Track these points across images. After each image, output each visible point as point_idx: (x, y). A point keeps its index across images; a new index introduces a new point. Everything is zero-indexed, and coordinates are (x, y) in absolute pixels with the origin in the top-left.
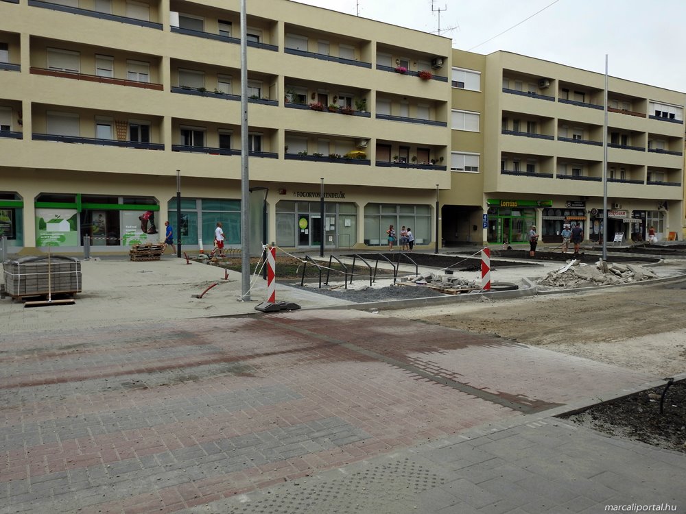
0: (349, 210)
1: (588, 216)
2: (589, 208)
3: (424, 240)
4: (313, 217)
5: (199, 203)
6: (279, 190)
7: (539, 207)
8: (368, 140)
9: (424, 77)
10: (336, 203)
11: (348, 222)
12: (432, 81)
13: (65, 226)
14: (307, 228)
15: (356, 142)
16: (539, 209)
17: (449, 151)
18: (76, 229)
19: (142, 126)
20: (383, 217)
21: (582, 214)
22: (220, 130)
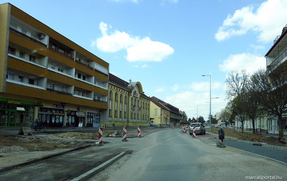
1: (66, 113)
2: (66, 109)
7: (36, 106)
16: (36, 107)
21: (62, 112)
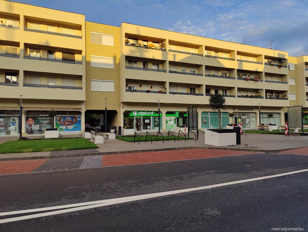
0: (253, 115)
3: (278, 126)
4: (243, 118)
5: (209, 113)
6: (233, 108)
8: (262, 90)
9: (280, 67)
10: (250, 112)
11: (254, 119)
12: (282, 68)
13: (173, 122)
14: (241, 122)
15: (256, 91)
17: (289, 92)
18: (176, 123)
19: (193, 88)
20: (265, 117)
22: (215, 88)
